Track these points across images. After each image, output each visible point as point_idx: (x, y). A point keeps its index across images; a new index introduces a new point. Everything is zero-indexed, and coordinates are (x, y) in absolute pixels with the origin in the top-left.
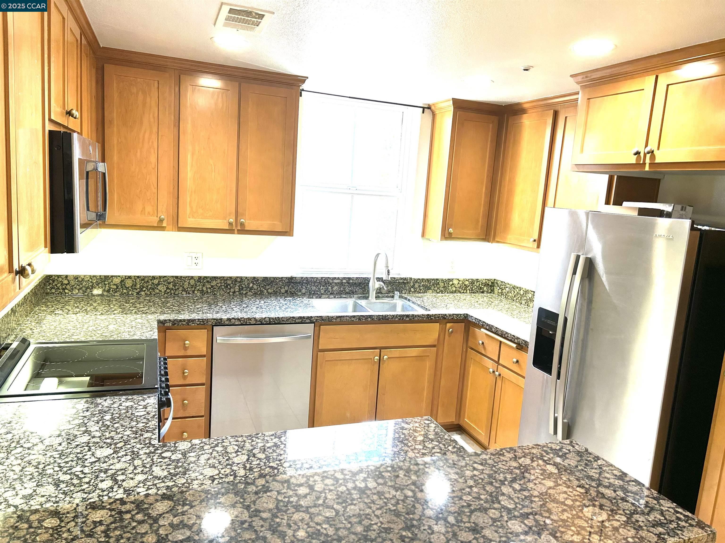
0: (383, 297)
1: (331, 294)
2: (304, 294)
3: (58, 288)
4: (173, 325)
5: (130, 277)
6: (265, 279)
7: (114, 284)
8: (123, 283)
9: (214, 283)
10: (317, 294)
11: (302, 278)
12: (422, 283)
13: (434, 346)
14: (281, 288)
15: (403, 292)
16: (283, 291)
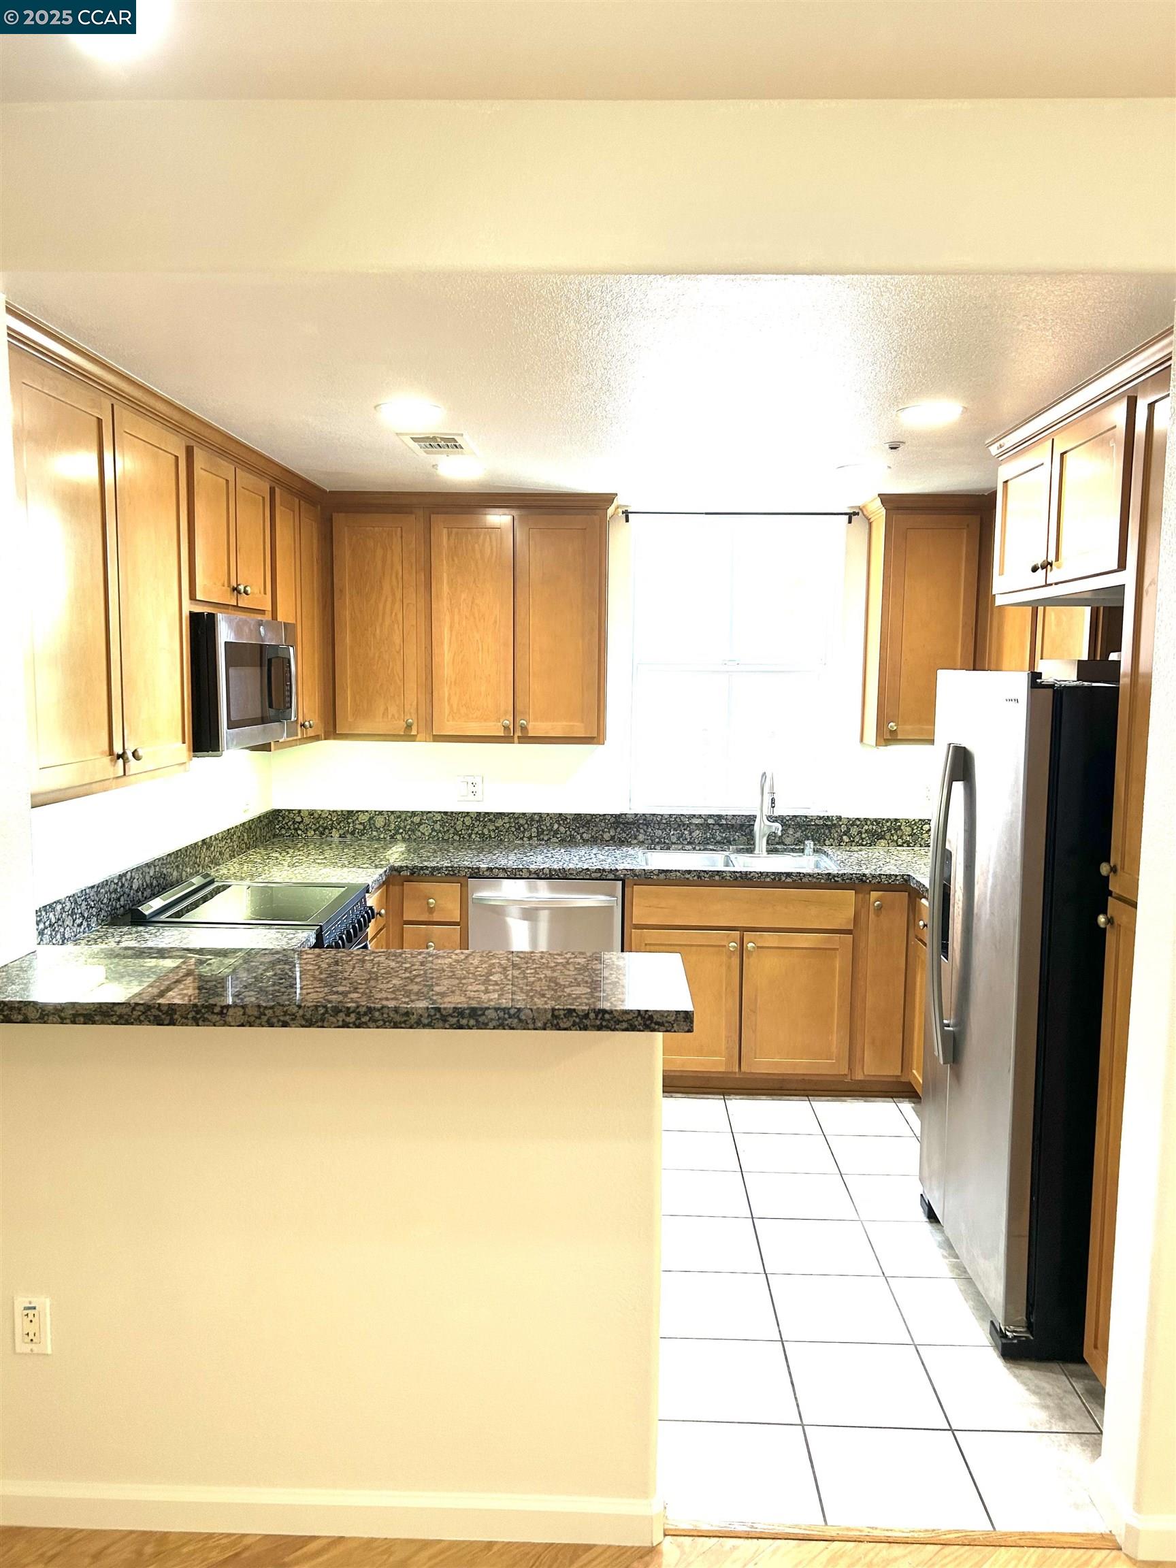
0: (785, 850)
1: (689, 843)
2: (643, 842)
3: (289, 828)
4: (412, 874)
5: (381, 813)
6: (578, 817)
7: (361, 823)
8: (372, 822)
9: (499, 823)
10: (665, 842)
11: (636, 815)
12: (866, 827)
13: (849, 932)
14: (603, 831)
15: (827, 842)
16: (607, 836)
